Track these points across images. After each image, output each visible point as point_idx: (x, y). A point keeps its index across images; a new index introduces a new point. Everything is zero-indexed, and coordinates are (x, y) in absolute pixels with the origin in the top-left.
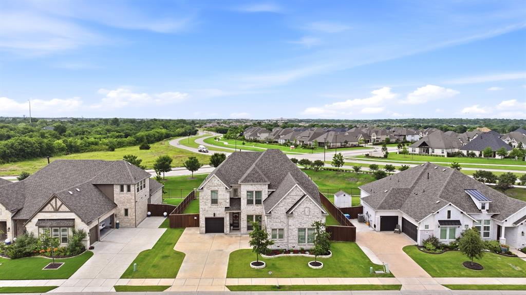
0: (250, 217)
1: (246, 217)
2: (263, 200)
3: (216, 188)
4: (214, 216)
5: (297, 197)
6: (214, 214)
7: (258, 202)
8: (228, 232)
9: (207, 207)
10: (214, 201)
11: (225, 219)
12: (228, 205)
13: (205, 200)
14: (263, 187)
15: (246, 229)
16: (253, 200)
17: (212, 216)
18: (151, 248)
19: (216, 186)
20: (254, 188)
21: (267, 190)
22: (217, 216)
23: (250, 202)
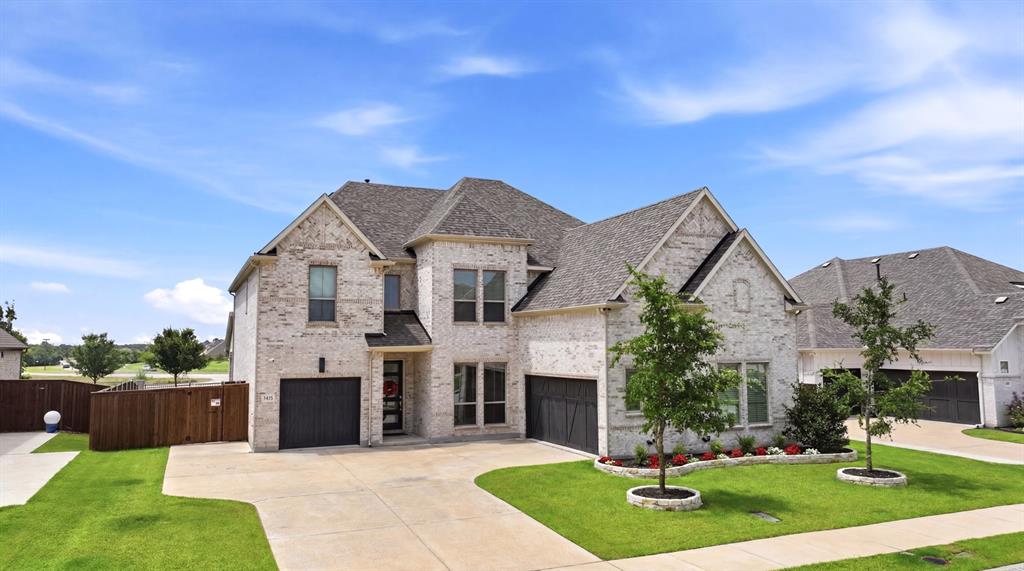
0: (465, 373)
1: (451, 369)
2: (509, 305)
3: (331, 256)
4: (322, 370)
5: (703, 241)
6: (322, 361)
7: (495, 313)
8: (378, 437)
9: (290, 332)
10: (322, 311)
11: (364, 385)
12: (378, 327)
13: (283, 304)
14: (510, 257)
15: (451, 419)
16: (474, 305)
17: (313, 372)
18: (23, 502)
19: (331, 247)
20: (480, 257)
21: (524, 266)
22: (333, 371)
23: (464, 313)
